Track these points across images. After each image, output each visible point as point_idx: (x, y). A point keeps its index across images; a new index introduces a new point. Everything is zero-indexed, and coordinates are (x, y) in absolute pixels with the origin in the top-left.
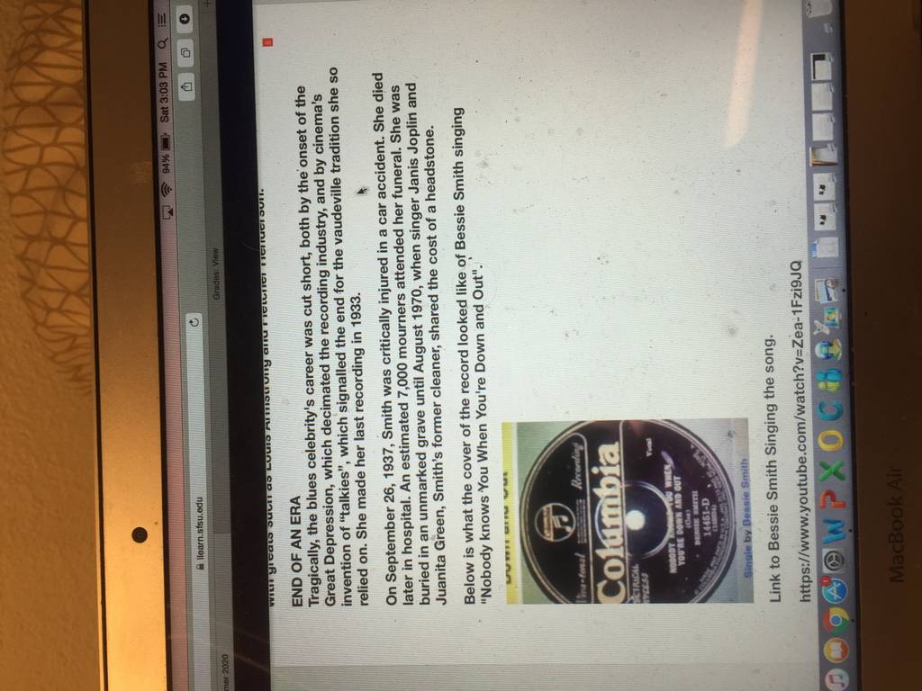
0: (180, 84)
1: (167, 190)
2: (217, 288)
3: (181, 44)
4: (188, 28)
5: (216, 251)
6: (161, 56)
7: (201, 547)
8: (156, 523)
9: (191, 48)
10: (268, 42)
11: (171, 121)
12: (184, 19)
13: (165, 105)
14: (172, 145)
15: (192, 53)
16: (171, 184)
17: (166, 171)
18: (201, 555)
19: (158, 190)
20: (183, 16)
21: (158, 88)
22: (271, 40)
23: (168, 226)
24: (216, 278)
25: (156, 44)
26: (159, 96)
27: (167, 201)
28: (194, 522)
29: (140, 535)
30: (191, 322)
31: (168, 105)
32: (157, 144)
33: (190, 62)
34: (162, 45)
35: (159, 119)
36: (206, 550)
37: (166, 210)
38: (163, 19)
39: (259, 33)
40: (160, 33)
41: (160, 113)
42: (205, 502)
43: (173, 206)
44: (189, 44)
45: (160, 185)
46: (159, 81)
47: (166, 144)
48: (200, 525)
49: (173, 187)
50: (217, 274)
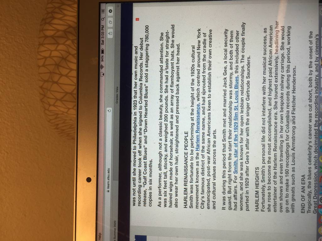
0: (108, 32)
1: (102, 67)
2: (117, 100)
3: (109, 19)
4: (112, 14)
5: (117, 87)
6: (102, 23)
7: (108, 185)
8: (94, 176)
9: (112, 21)
10: (137, 19)
11: (105, 44)
12: (110, 11)
13: (103, 39)
14: (105, 52)
15: (112, 22)
16: (104, 65)
17: (103, 61)
18: (108, 187)
19: (99, 67)
20: (110, 10)
21: (101, 34)
22: (139, 19)
23: (102, 79)
24: (117, 96)
25: (101, 19)
26: (101, 36)
27: (102, 71)
28: (107, 177)
29: (89, 180)
30: (108, 110)
31: (104, 39)
32: (100, 52)
33: (112, 25)
34: (103, 19)
35: (101, 44)
36: (110, 186)
37: (102, 74)
38: (103, 11)
39: (135, 16)
40: (102, 15)
41: (101, 42)
42: (110, 170)
43: (104, 73)
44: (112, 19)
45: (100, 66)
46: (101, 31)
47: (103, 52)
48: (108, 177)
49: (104, 67)
50: (117, 95)
